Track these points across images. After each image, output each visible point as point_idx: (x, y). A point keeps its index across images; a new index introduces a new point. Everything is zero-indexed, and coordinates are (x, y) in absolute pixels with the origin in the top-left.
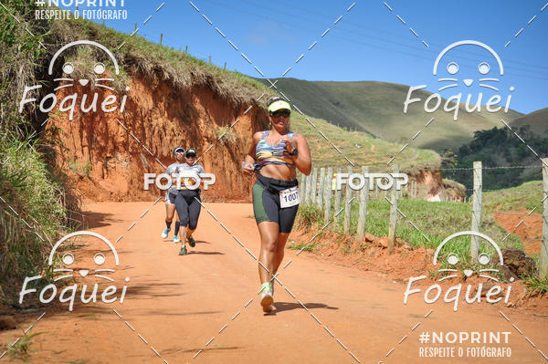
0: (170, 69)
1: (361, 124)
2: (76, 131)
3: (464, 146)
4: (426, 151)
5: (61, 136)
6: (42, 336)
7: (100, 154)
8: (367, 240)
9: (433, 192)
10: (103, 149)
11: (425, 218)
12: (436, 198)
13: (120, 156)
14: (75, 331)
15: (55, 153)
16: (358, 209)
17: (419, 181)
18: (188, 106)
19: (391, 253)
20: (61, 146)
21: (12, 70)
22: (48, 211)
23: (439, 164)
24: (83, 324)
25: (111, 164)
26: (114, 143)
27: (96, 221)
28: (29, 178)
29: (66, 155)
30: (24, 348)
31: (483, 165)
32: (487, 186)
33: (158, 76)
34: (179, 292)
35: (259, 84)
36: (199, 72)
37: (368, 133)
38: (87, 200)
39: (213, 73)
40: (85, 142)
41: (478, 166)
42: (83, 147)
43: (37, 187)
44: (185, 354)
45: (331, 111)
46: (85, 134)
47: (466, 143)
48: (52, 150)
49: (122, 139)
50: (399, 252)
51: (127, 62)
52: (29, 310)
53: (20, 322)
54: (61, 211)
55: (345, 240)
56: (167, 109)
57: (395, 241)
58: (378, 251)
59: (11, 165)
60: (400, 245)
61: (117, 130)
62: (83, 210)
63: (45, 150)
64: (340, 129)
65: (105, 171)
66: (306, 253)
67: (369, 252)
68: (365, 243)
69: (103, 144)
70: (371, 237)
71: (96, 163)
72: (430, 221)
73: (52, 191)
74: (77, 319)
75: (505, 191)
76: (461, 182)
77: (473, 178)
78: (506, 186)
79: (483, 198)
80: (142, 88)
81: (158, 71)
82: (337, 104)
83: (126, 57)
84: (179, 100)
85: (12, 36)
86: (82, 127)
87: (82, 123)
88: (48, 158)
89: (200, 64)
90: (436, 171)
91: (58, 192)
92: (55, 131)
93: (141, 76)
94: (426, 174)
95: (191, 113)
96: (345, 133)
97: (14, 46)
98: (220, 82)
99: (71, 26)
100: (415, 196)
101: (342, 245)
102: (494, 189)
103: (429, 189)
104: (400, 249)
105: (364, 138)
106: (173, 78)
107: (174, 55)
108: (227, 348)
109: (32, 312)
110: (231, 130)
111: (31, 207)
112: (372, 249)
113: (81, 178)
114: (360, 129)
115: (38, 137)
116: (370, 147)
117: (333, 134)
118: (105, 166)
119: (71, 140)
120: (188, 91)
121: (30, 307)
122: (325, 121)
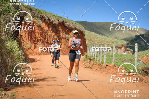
0: (52, 19)
1: (104, 33)
2: (27, 36)
3: (133, 39)
4: (122, 41)
5: (23, 38)
6: (18, 92)
7: (33, 42)
8: (106, 65)
9: (124, 52)
10: (34, 41)
11: (122, 59)
12: (125, 54)
13: (39, 43)
14: (27, 91)
15: (21, 42)
16: (104, 56)
17: (120, 49)
18: (57, 29)
19: (113, 69)
20: (23, 40)
21: (9, 20)
22: (19, 58)
23: (126, 44)
24: (29, 89)
25: (36, 45)
26: (37, 39)
27: (33, 61)
28: (14, 49)
29: (24, 43)
30: (14, 95)
31: (138, 44)
32: (139, 50)
33: (49, 21)
34: (56, 80)
35: (77, 23)
36: (60, 20)
37: (106, 36)
38: (30, 55)
39: (64, 20)
40: (30, 39)
41: (136, 45)
42: (29, 40)
43: (17, 52)
44: (58, 97)
45: (96, 30)
46: (29, 37)
47: (133, 38)
48: (20, 41)
49: (40, 38)
50: (115, 68)
51: (41, 17)
52: (15, 85)
53: (12, 88)
54: (23, 58)
55: (100, 65)
56: (52, 30)
57: (114, 65)
58: (110, 68)
59: (9, 46)
60: (115, 66)
61: (38, 36)
62: (29, 58)
63: (19, 41)
64: (99, 35)
65: (35, 47)
66: (90, 69)
67: (107, 68)
68: (106, 66)
69: (34, 40)
70: (108, 64)
71: (33, 45)
72: (123, 60)
73: (21, 53)
74: (28, 87)
75: (144, 51)
76: (132, 49)
77: (135, 48)
78: (144, 50)
79: (138, 53)
80: (45, 24)
81: (49, 20)
82: (98, 28)
83: (40, 16)
84: (55, 27)
85: (9, 11)
86: (29, 35)
87: (28, 34)
88: (20, 44)
89: (61, 18)
90: (125, 46)
91: (22, 53)
92: (21, 36)
93: (45, 21)
94: (122, 47)
95: (58, 31)
96: (100, 36)
97: (10, 13)
98: (66, 22)
99: (25, 8)
100: (119, 53)
101: (100, 67)
102: (141, 51)
103: (123, 51)
104: (115, 67)
105: (105, 37)
106: (53, 22)
107: (53, 15)
108: (69, 95)
109: (15, 86)
110: (69, 36)
111: (15, 57)
112: (108, 68)
113: (29, 49)
114: (104, 35)
115: (17, 38)
116: (107, 40)
117: (97, 36)
118: (35, 46)
119: (26, 39)
120: (57, 25)
121: (15, 84)
122: (95, 33)
